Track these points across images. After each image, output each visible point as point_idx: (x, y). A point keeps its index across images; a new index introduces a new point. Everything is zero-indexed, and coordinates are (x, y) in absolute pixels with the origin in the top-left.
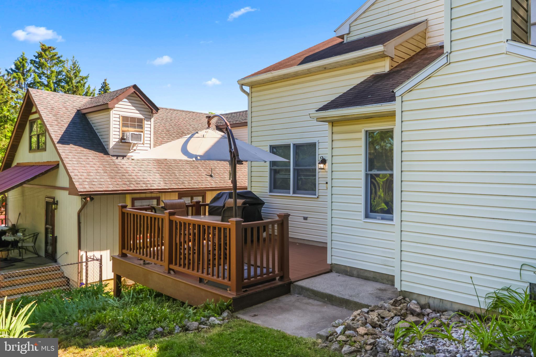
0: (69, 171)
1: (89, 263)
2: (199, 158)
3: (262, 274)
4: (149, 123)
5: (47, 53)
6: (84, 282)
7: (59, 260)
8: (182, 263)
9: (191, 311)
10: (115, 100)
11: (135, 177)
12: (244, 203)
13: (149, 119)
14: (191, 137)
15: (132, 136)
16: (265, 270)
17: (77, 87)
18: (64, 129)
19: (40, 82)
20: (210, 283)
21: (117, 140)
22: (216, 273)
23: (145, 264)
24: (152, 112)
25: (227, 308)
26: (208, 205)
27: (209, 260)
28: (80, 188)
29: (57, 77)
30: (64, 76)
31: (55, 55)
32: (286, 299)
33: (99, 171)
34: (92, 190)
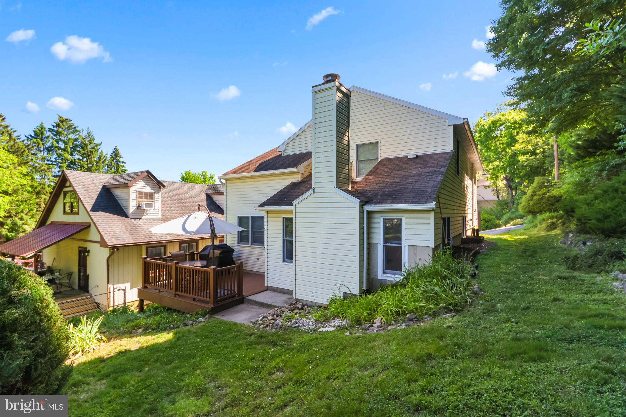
0: (100, 231)
1: (115, 293)
2: (192, 233)
3: (228, 294)
4: (158, 195)
5: (64, 124)
6: (112, 305)
7: (91, 292)
8: (183, 290)
9: (189, 316)
10: (133, 181)
11: (148, 233)
12: (220, 253)
13: (158, 192)
14: (188, 218)
15: (146, 205)
16: (229, 292)
17: (91, 152)
18: (94, 200)
19: (58, 147)
20: (200, 301)
21: (135, 208)
22: (202, 295)
23: (160, 292)
24: (160, 188)
25: (208, 313)
26: (199, 253)
27: (199, 287)
28: (109, 243)
29: (73, 143)
30: (80, 143)
31: (72, 126)
32: (241, 306)
33: (122, 230)
34: (118, 243)
